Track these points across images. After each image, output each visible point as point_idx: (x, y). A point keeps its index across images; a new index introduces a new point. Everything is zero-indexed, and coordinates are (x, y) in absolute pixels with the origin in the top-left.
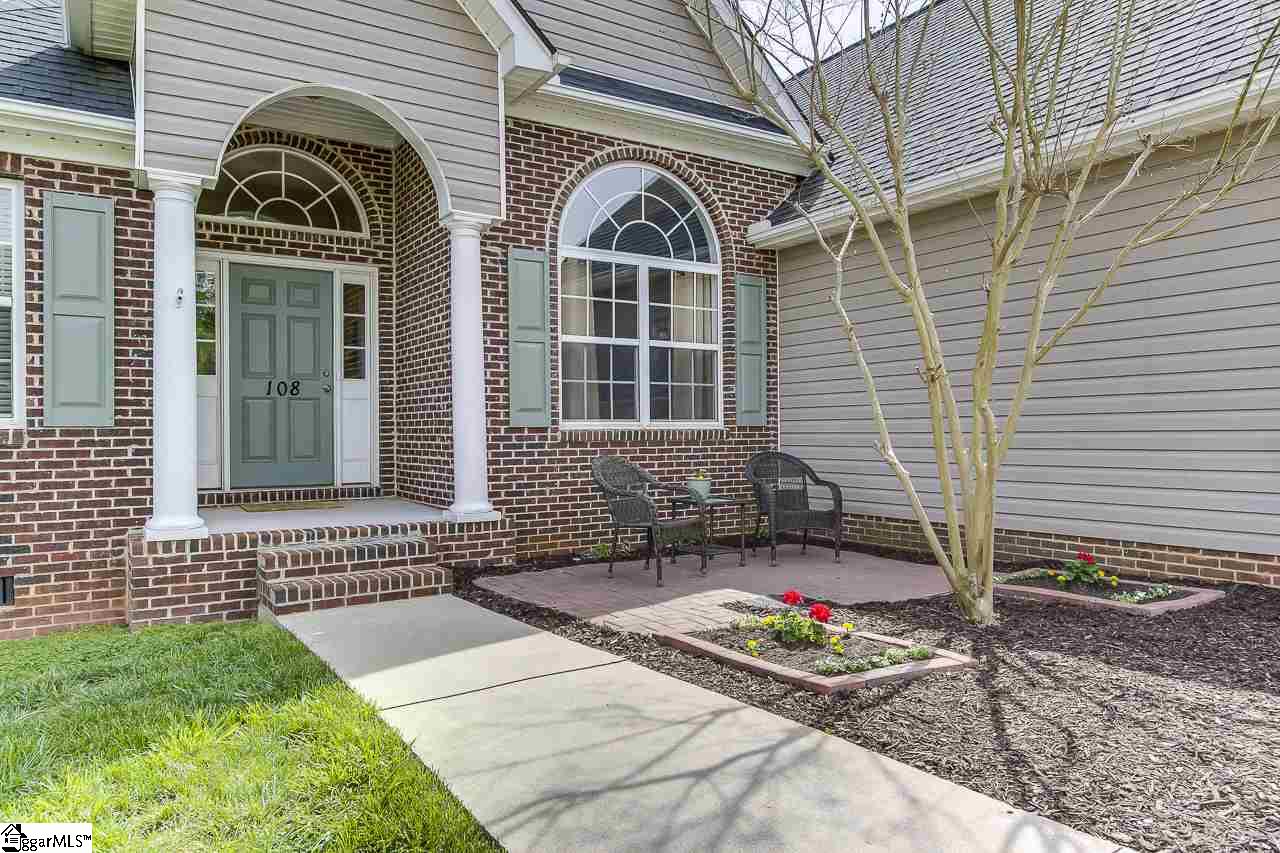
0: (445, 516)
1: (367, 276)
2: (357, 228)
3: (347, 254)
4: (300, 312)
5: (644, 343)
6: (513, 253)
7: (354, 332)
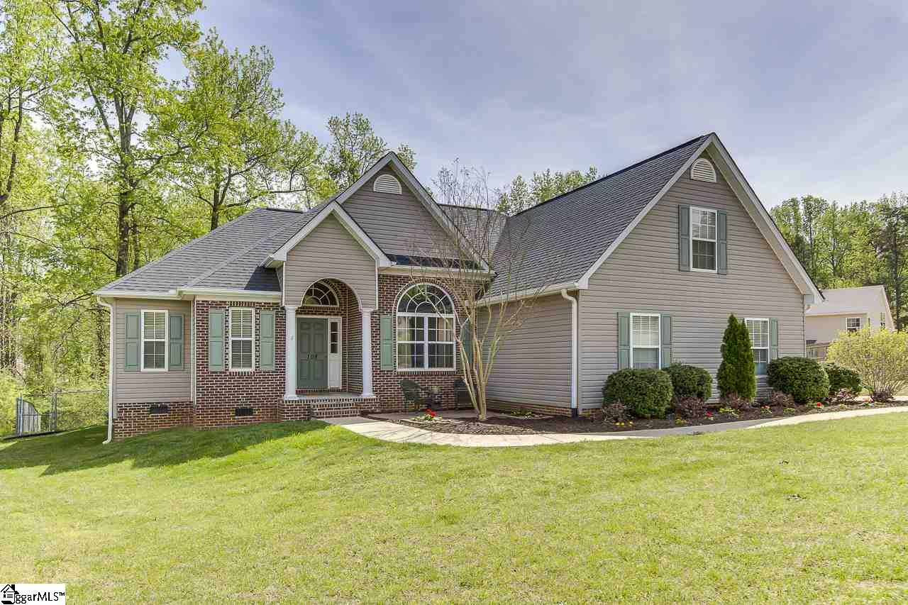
0: (360, 397)
1: (339, 320)
2: (336, 304)
3: (332, 313)
4: (317, 332)
5: (426, 342)
6: (382, 317)
7: (334, 338)
